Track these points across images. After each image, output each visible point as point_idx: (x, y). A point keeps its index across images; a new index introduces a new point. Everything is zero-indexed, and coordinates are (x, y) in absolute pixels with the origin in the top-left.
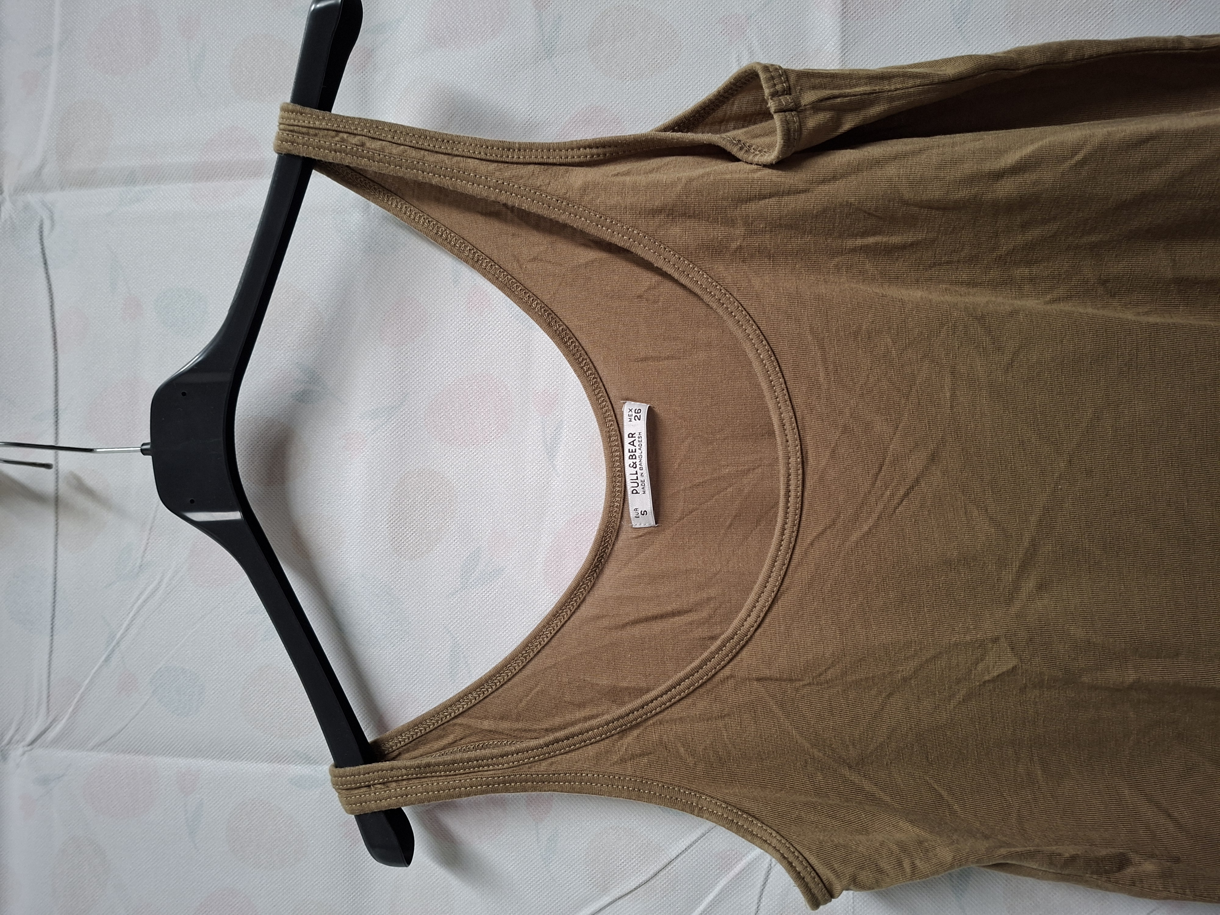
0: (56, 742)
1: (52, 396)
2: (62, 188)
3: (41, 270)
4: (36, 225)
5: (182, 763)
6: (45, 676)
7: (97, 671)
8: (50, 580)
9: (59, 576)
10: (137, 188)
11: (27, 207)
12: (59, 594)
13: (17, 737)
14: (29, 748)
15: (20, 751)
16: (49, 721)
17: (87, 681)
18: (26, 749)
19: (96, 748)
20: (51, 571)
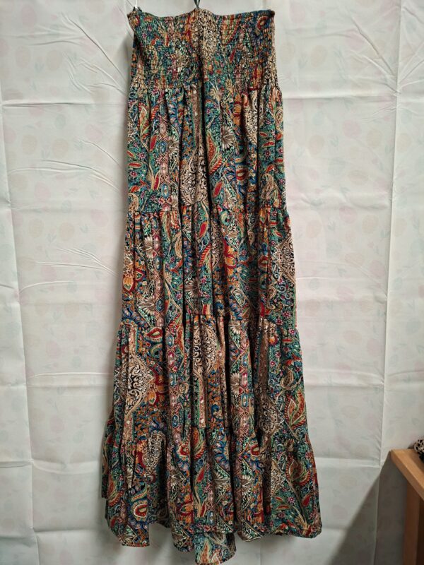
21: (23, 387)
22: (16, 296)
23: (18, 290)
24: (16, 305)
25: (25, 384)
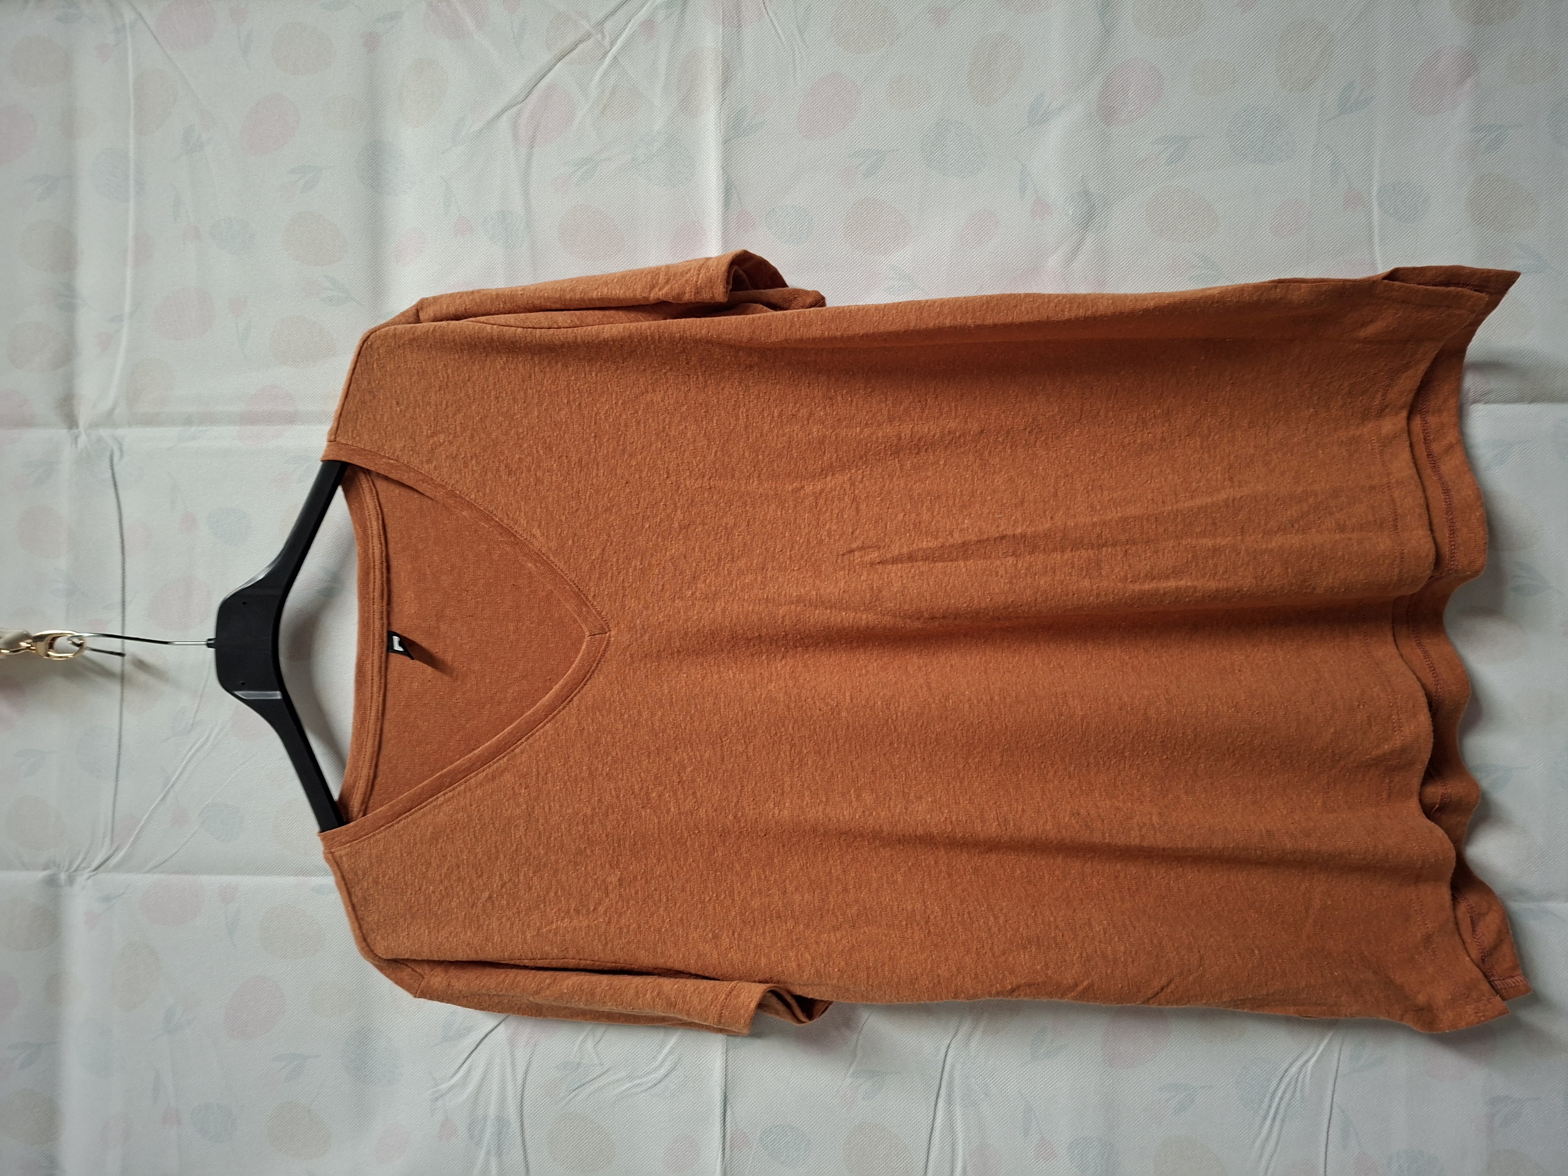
0: (117, 867)
1: (120, 590)
2: (130, 425)
3: (112, 490)
4: (108, 454)
5: (225, 879)
6: (110, 814)
7: (155, 807)
8: (116, 737)
9: (123, 733)
10: (193, 429)
11: (100, 440)
12: (123, 748)
13: (83, 865)
14: (94, 873)
15: (86, 876)
16: (112, 851)
17: (145, 817)
18: (92, 874)
19: (152, 870)
20: (117, 730)
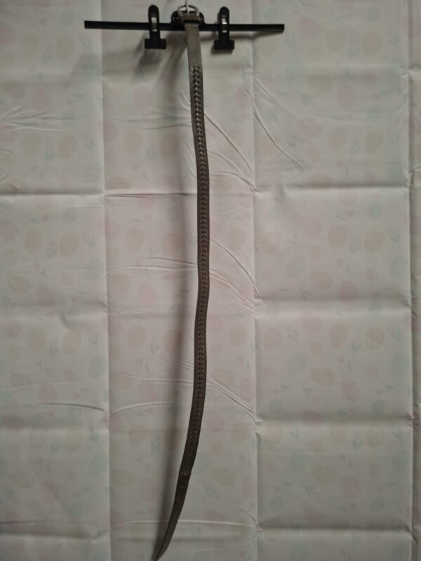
21: (106, 539)
22: (105, 420)
23: (108, 413)
24: (104, 432)
25: (109, 534)
